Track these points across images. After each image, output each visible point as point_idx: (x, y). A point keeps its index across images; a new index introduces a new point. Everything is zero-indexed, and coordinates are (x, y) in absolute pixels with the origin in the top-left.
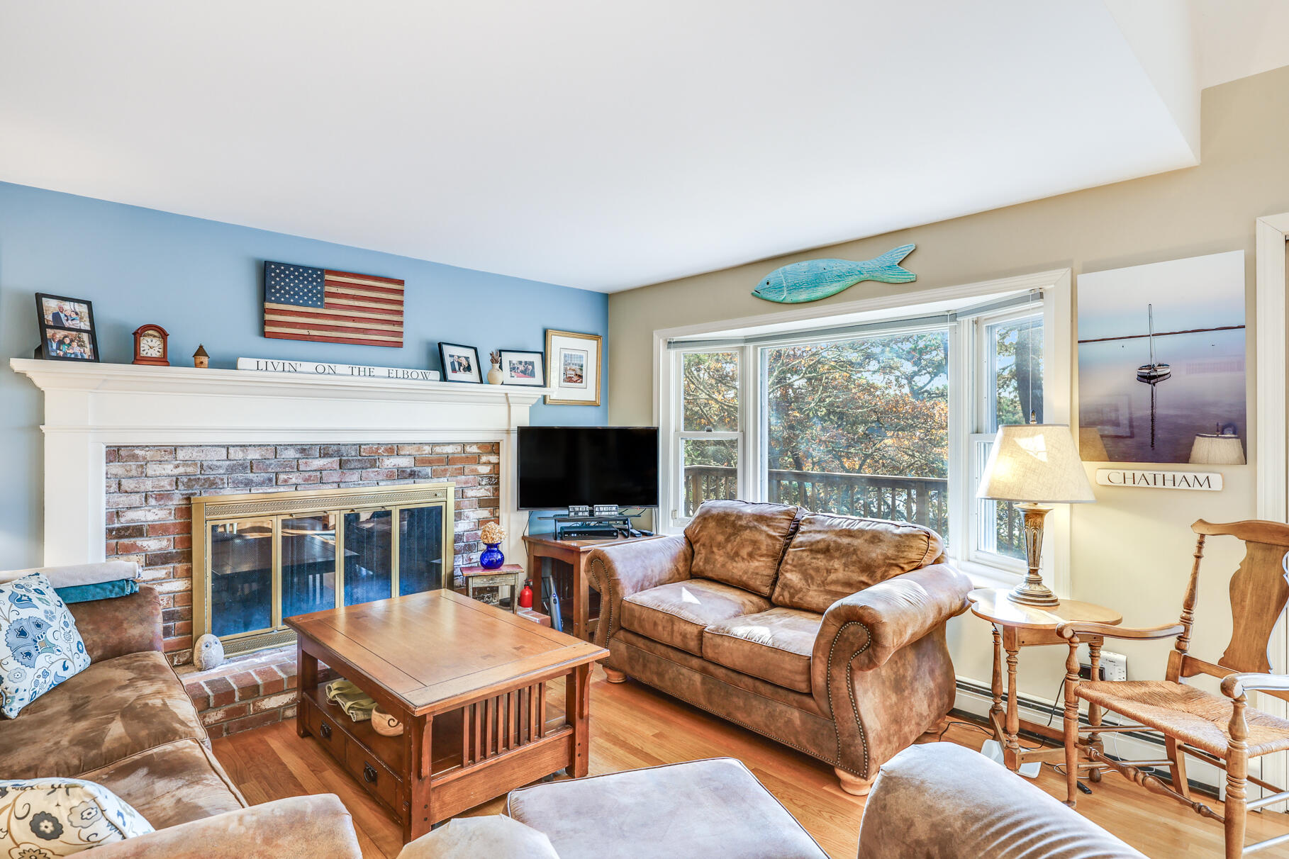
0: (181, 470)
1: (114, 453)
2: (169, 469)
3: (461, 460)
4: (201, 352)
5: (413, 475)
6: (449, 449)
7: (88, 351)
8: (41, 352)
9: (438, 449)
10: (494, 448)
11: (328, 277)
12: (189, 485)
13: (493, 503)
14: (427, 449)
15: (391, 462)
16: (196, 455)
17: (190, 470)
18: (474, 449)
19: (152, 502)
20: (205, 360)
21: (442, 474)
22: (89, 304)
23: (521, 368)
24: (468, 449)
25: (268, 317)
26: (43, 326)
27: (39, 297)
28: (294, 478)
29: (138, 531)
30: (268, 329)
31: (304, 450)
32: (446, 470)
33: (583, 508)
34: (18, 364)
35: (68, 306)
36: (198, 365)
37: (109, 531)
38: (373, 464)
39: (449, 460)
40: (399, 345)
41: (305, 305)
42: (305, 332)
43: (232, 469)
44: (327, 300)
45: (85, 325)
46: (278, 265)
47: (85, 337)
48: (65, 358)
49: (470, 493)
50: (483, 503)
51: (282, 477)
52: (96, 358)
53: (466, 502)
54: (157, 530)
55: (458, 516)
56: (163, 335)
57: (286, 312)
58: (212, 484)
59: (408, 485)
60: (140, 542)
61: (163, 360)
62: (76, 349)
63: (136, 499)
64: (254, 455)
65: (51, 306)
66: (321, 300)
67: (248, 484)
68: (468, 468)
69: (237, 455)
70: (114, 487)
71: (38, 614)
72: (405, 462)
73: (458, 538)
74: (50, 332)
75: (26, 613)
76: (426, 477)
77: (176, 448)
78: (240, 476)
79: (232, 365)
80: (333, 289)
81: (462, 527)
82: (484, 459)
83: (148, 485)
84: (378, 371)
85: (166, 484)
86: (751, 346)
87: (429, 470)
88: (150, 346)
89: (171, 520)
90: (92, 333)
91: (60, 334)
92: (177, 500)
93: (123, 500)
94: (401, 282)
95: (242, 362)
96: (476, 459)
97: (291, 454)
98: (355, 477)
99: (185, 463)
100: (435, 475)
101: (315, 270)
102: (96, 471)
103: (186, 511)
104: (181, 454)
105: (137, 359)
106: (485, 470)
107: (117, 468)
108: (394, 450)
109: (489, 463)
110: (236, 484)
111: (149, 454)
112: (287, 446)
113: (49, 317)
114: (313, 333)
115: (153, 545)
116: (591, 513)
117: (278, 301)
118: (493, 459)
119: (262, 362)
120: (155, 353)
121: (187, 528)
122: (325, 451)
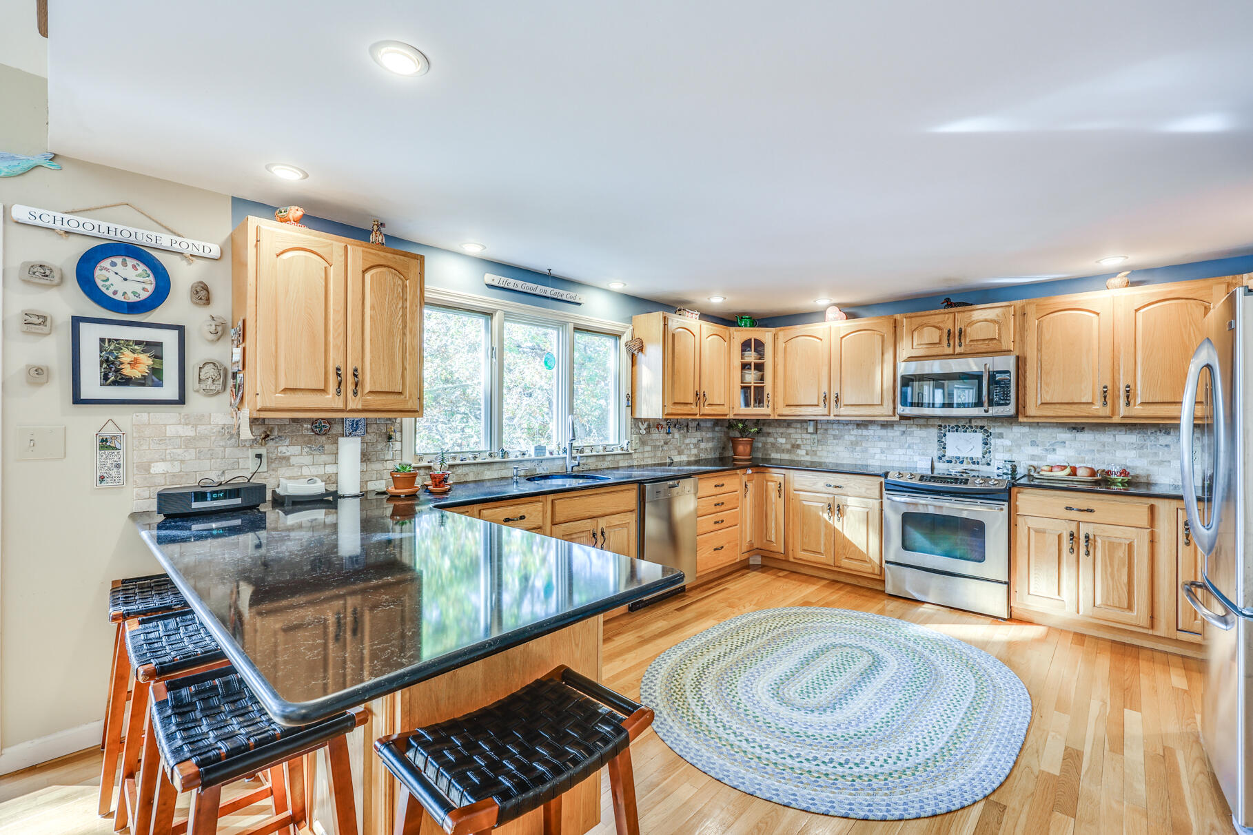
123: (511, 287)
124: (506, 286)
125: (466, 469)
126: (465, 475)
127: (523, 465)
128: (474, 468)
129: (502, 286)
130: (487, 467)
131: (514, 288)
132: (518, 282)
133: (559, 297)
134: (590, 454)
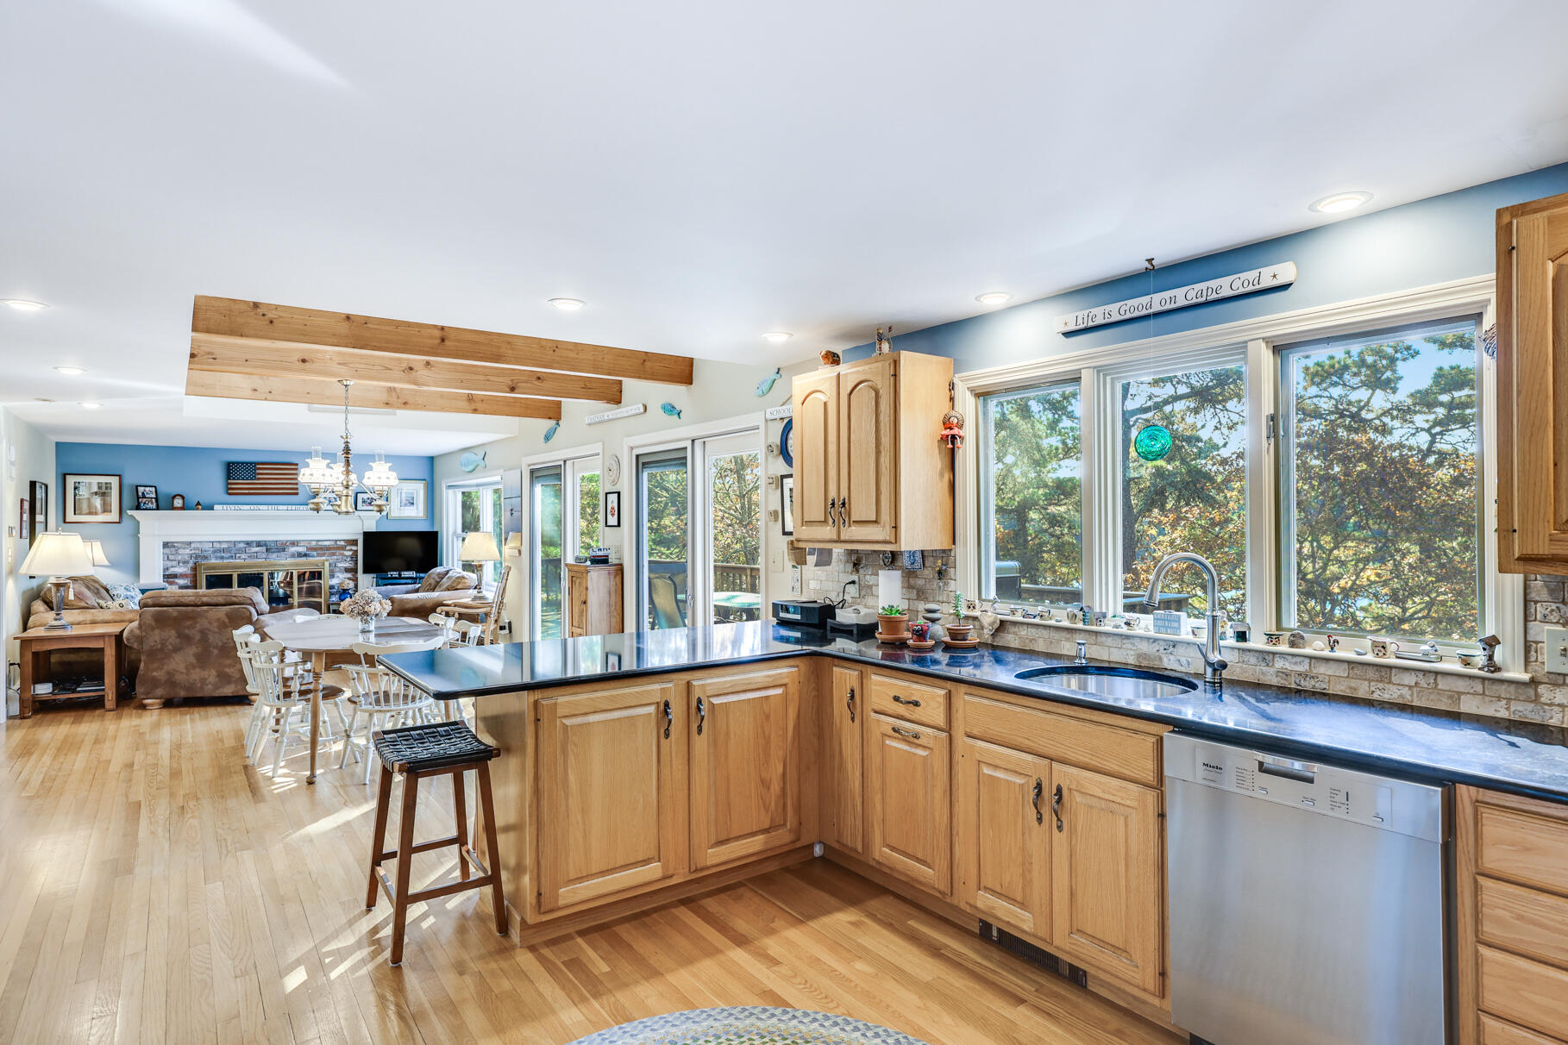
0: (193, 552)
1: (166, 545)
2: (188, 551)
3: (334, 548)
4: (198, 504)
5: (305, 555)
6: (327, 543)
7: (154, 506)
8: (138, 508)
9: (320, 543)
10: (355, 542)
11: (258, 466)
12: (196, 558)
13: (354, 570)
14: (314, 543)
15: (293, 549)
16: (198, 545)
17: (197, 552)
18: (342, 543)
19: (181, 564)
20: (200, 507)
21: (324, 555)
22: (155, 487)
23: (369, 501)
24: (338, 543)
25: (229, 486)
26: (138, 498)
27: (137, 486)
28: (243, 556)
29: (175, 576)
30: (230, 491)
31: (249, 544)
32: (325, 554)
33: (395, 573)
34: (130, 512)
35: (147, 489)
36: (198, 509)
37: (164, 575)
38: (284, 550)
39: (328, 548)
40: (297, 494)
41: (247, 479)
42: (247, 491)
43: (215, 552)
44: (258, 476)
45: (154, 496)
46: (233, 463)
47: (154, 500)
48: (146, 509)
49: (339, 565)
50: (347, 570)
51: (238, 555)
52: (158, 508)
53: (337, 569)
54: (182, 576)
55: (332, 576)
56: (183, 498)
57: (240, 484)
58: (206, 558)
59: (304, 559)
60: (176, 580)
61: (183, 508)
62: (150, 505)
63: (174, 563)
64: (225, 546)
65: (141, 489)
66: (255, 477)
67: (222, 558)
68: (338, 552)
69: (217, 546)
70: (166, 558)
71: (133, 594)
72: (302, 549)
73: (332, 587)
74: (140, 500)
75: (129, 593)
76: (313, 556)
77: (191, 543)
78: (218, 555)
79: (211, 508)
80: (261, 471)
81: (334, 582)
82: (348, 548)
83: (179, 558)
84: (281, 507)
85: (186, 557)
86: (481, 488)
87: (315, 553)
88: (178, 502)
89: (189, 572)
90: (156, 499)
91: (144, 500)
92: (191, 564)
93: (169, 563)
94: (297, 465)
95: (216, 507)
96: (343, 548)
97: (242, 545)
98: (275, 555)
99: (195, 549)
100: (318, 555)
101: (251, 463)
102: (159, 551)
103: (195, 569)
104: (193, 545)
105: (173, 508)
106: (350, 553)
107: (167, 551)
108: (294, 543)
109: (351, 550)
110: (217, 558)
111: (179, 545)
112: (240, 542)
113: (140, 494)
114: (251, 491)
115: (181, 582)
116: (400, 575)
117: (234, 479)
118: (354, 548)
119: (225, 506)
120: (180, 505)
121: (195, 576)
122: (259, 544)
123: (1099, 321)
124: (1091, 324)
125: (1032, 632)
126: (1031, 641)
127: (1133, 644)
128: (1045, 633)
129: (1082, 326)
130: (1064, 634)
131: (1107, 321)
132: (1108, 308)
133: (1214, 296)
134: (1327, 653)
